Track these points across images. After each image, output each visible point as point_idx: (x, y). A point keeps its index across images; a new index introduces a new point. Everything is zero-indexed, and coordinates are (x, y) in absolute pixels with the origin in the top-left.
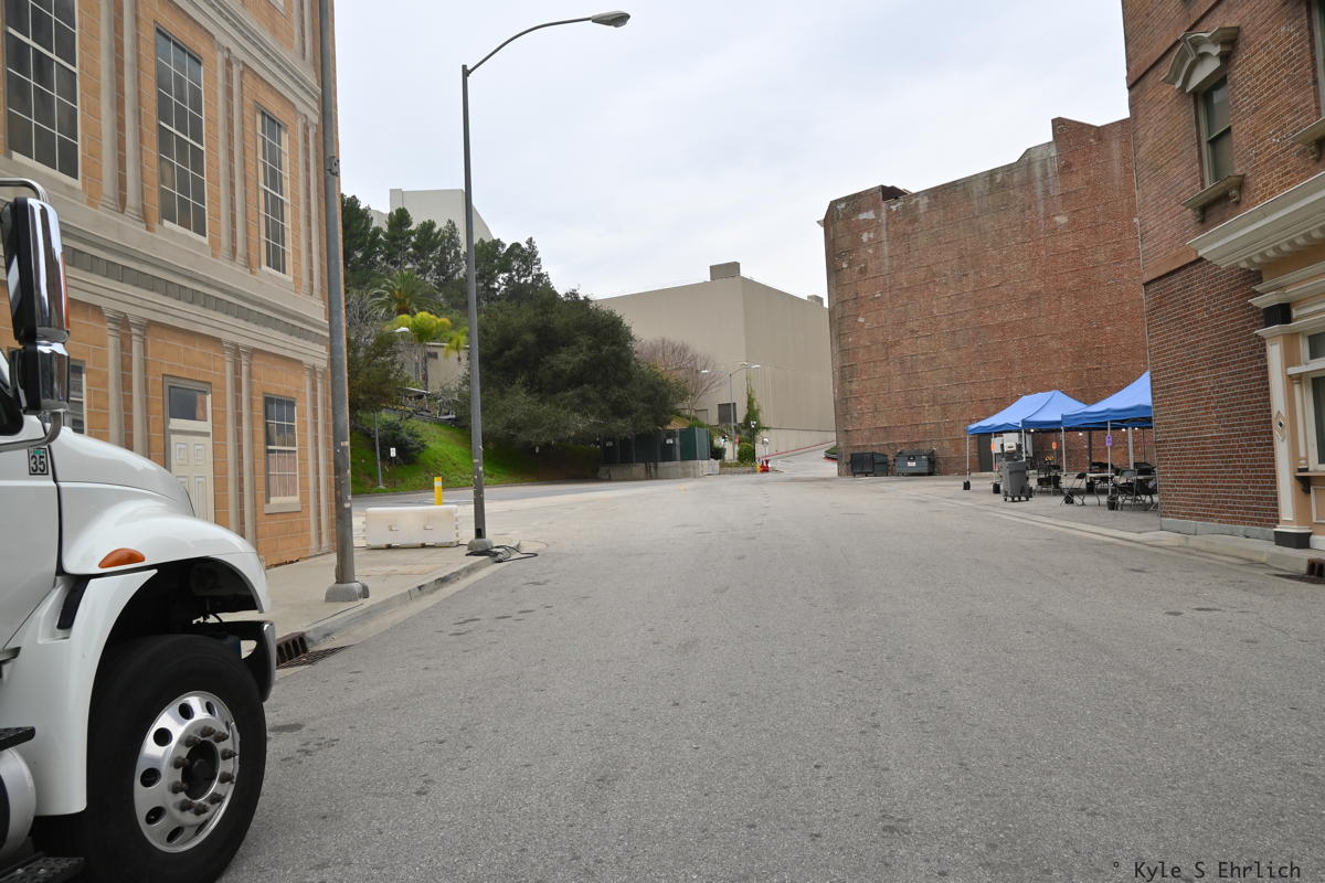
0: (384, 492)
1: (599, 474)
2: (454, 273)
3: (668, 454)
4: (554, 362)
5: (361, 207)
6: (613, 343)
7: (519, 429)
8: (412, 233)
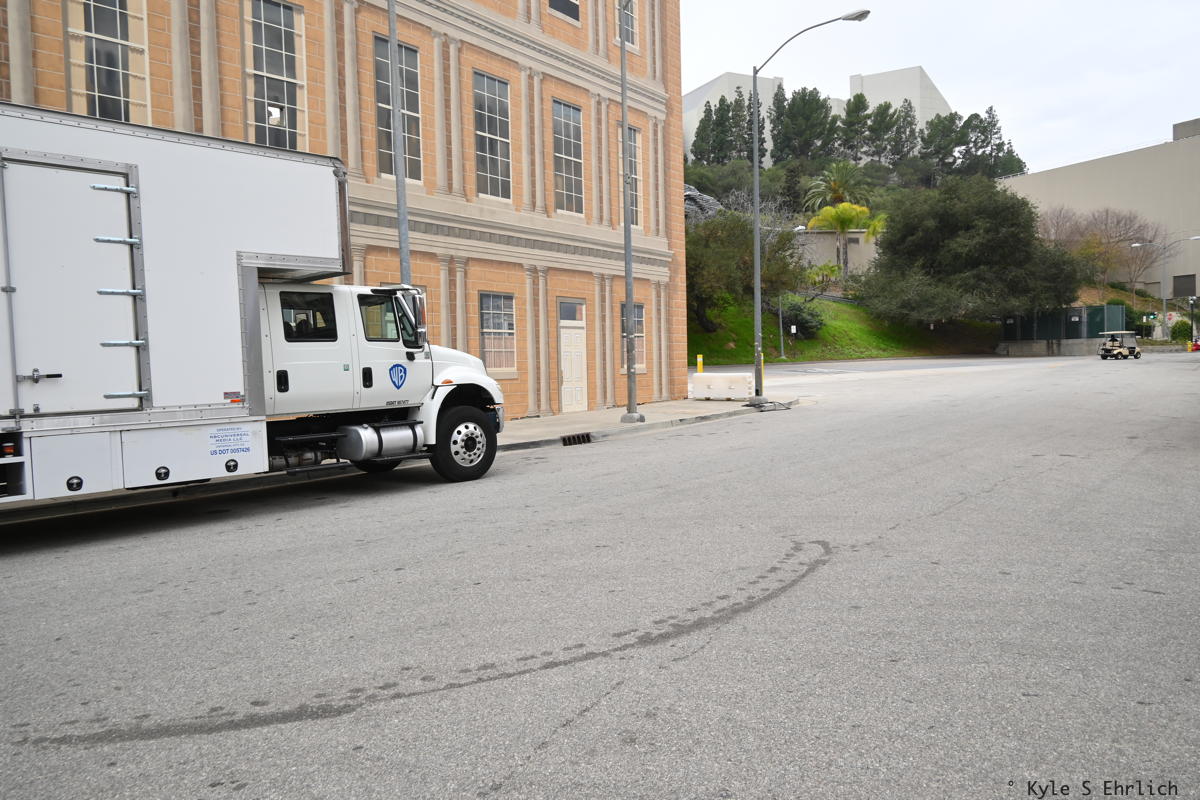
0: (785, 362)
1: (997, 350)
2: (908, 152)
3: (1073, 332)
4: (953, 245)
5: (822, 98)
6: (1012, 225)
7: (913, 309)
8: (869, 117)
